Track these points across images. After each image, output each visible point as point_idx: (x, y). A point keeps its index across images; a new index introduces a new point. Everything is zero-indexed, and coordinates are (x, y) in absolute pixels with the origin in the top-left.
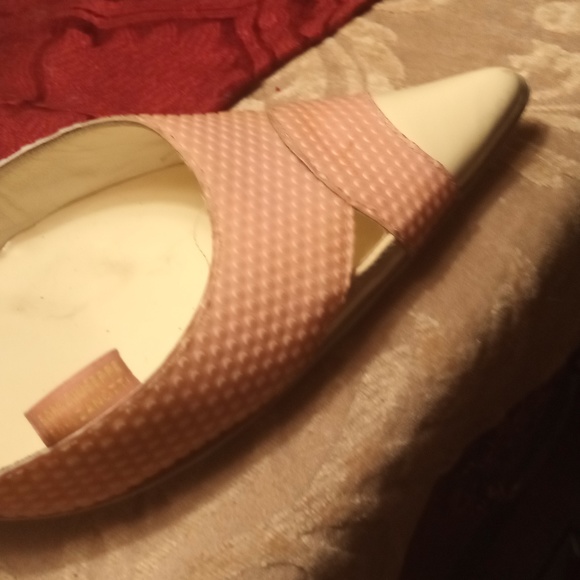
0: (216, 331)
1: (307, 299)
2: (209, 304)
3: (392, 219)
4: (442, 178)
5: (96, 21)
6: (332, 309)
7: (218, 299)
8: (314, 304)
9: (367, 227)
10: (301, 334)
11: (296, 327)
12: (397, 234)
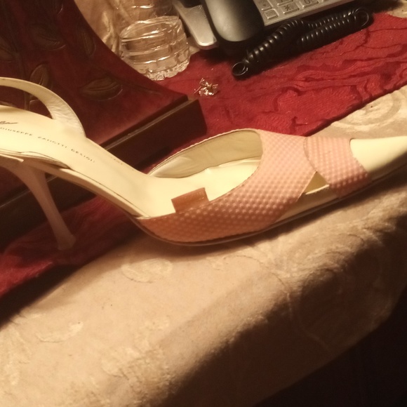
0: (241, 194)
1: (281, 195)
2: (243, 186)
3: (330, 179)
4: (361, 171)
5: (300, 88)
6: (291, 202)
7: (247, 185)
8: (283, 198)
9: (318, 179)
10: (274, 207)
11: (273, 204)
12: (331, 185)
